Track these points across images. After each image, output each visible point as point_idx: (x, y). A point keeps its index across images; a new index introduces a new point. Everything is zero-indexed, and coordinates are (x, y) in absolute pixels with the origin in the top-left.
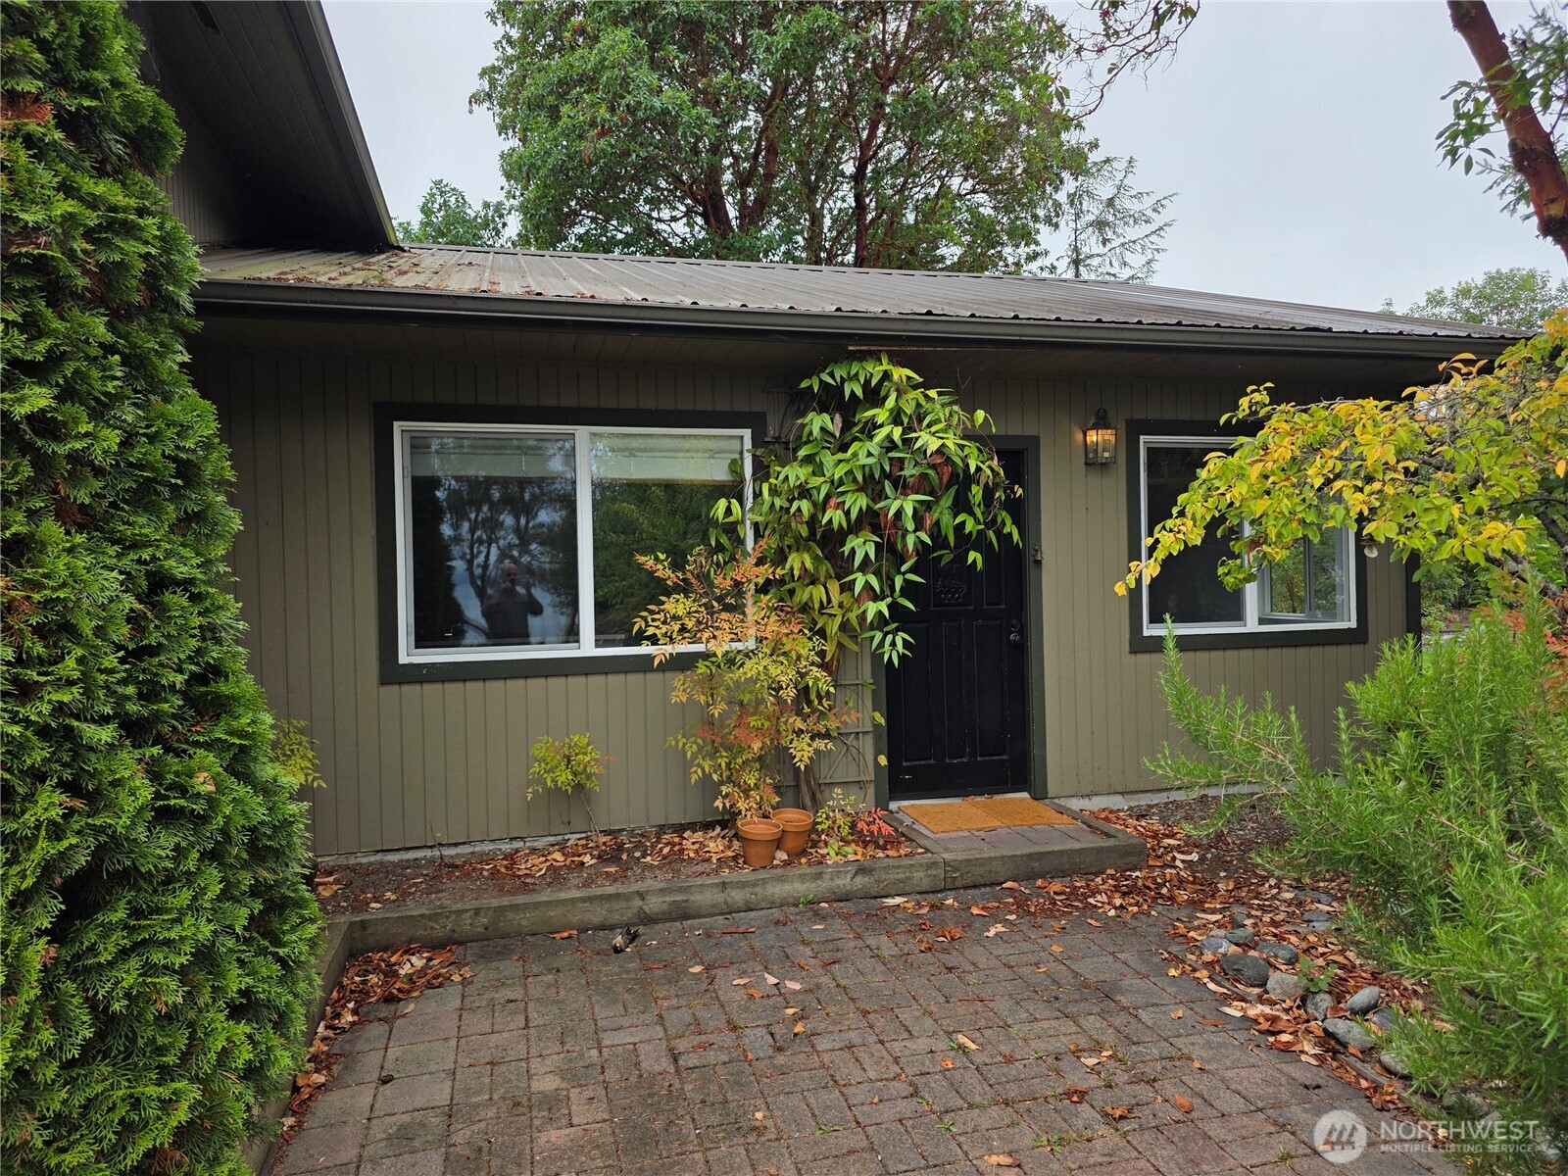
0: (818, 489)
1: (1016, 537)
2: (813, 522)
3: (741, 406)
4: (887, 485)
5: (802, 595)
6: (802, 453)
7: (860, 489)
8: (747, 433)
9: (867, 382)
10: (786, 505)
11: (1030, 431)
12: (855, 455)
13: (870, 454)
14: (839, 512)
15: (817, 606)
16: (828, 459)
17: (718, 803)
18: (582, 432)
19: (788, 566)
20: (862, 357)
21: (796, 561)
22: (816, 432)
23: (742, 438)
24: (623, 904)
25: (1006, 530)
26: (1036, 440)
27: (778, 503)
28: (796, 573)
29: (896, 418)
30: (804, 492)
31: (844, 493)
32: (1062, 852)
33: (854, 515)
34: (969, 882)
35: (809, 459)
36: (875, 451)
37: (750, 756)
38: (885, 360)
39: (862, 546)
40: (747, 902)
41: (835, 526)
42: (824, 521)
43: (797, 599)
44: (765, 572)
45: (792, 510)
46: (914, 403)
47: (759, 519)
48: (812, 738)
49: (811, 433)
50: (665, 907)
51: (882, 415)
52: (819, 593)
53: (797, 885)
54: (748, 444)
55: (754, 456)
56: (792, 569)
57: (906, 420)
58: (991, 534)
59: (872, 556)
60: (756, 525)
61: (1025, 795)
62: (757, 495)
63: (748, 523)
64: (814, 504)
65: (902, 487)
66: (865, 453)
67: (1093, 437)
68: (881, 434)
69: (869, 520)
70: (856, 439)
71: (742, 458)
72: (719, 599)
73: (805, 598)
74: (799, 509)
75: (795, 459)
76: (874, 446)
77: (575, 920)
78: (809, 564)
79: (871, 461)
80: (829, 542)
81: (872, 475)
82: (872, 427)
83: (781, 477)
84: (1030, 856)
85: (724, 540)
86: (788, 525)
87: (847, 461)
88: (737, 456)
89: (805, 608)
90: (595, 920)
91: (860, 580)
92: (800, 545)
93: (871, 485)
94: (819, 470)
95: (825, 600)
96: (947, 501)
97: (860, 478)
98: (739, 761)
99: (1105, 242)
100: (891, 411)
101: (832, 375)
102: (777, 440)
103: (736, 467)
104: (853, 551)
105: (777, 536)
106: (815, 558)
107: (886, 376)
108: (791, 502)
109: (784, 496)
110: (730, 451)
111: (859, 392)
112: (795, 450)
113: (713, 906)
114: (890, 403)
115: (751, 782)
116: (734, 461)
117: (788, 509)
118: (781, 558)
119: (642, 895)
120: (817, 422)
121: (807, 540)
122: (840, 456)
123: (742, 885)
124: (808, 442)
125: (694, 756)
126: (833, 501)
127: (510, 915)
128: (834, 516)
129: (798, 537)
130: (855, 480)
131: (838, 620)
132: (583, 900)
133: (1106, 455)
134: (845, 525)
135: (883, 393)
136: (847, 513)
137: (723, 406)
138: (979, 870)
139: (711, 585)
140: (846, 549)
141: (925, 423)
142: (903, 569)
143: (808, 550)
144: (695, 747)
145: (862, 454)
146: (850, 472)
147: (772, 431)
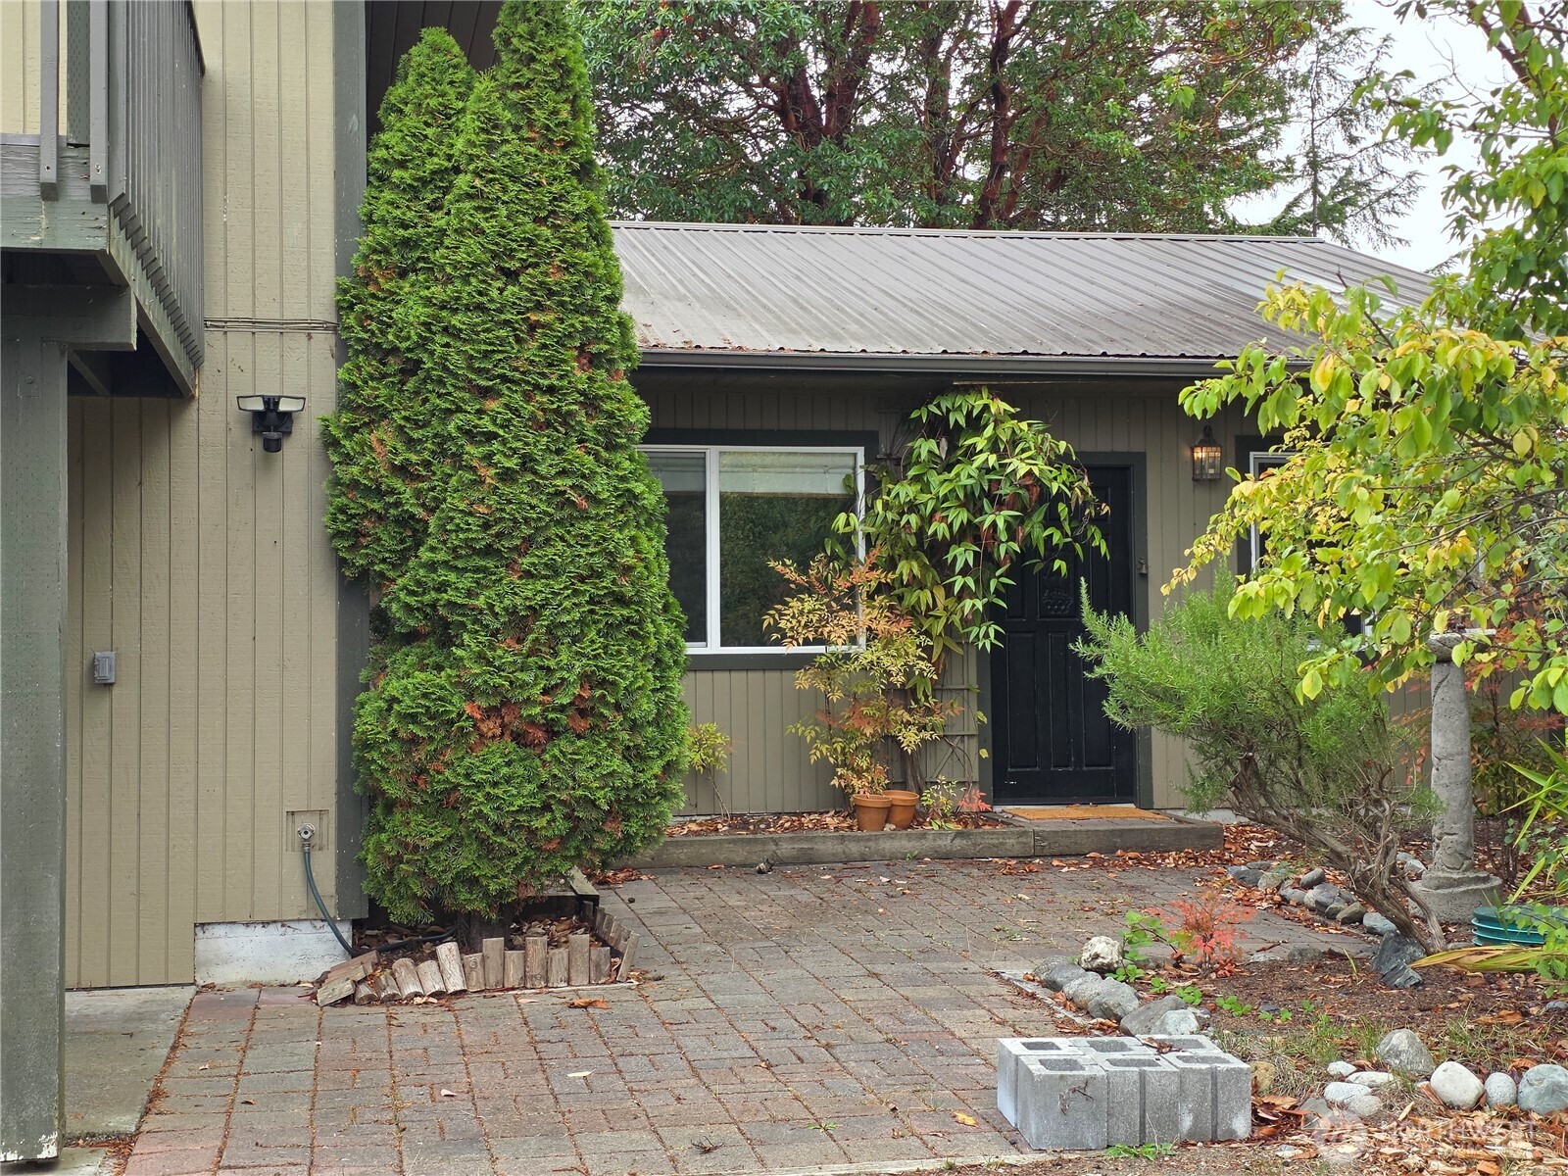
0: (925, 504)
1: (1104, 549)
2: (920, 533)
3: (856, 425)
4: (985, 502)
5: (911, 599)
6: (911, 473)
7: (963, 505)
8: (860, 451)
9: (969, 413)
10: (897, 518)
11: (1136, 447)
12: (958, 475)
13: (970, 476)
14: (943, 525)
15: (923, 608)
16: (934, 478)
17: (835, 782)
18: (712, 452)
19: (898, 572)
20: (965, 390)
21: (906, 568)
22: (924, 455)
23: (855, 455)
24: (759, 847)
25: (1095, 543)
26: (1142, 456)
27: (890, 516)
28: (905, 578)
29: (994, 445)
30: (913, 507)
31: (948, 508)
32: (1142, 831)
33: (956, 527)
34: (1056, 851)
35: (917, 479)
36: (975, 474)
37: (863, 742)
38: (985, 395)
39: (963, 555)
40: (862, 854)
41: (940, 537)
42: (930, 532)
43: (906, 603)
44: (878, 576)
45: (902, 523)
46: (1010, 432)
47: (871, 530)
48: (919, 730)
49: (919, 455)
50: (795, 852)
51: (980, 442)
52: (925, 597)
53: (904, 843)
54: (861, 461)
55: (867, 472)
56: (901, 574)
57: (1002, 447)
58: (1078, 546)
59: (971, 563)
60: (868, 536)
61: (1132, 805)
62: (869, 508)
63: (860, 534)
64: (922, 518)
65: (1000, 504)
66: (966, 474)
67: (1200, 454)
68: (979, 460)
69: (969, 532)
70: (959, 462)
71: (855, 473)
72: (837, 600)
73: (913, 600)
74: (908, 522)
75: (905, 478)
76: (972, 469)
77: (722, 858)
78: (916, 571)
79: (970, 482)
80: (935, 551)
81: (973, 493)
82: (971, 453)
83: (893, 494)
84: (1113, 831)
85: (838, 549)
86: (898, 536)
87: (951, 481)
88: (850, 471)
89: (913, 611)
90: (738, 859)
91: (959, 581)
92: (909, 554)
93: (972, 501)
94: (926, 488)
95: (931, 602)
96: (1038, 517)
97: (961, 496)
98: (853, 746)
99: (1353, 140)
100: (989, 439)
101: (938, 406)
102: (889, 456)
103: (849, 481)
104: (955, 558)
105: (888, 546)
106: (922, 566)
107: (986, 407)
108: (901, 514)
109: (895, 510)
110: (845, 467)
111: (962, 422)
112: (906, 469)
113: (834, 855)
114: (988, 432)
115: (864, 765)
116: (848, 477)
117: (898, 522)
118: (891, 564)
119: (776, 842)
120: (925, 447)
121: (915, 549)
122: (946, 476)
123: (858, 840)
124: (918, 463)
125: (813, 740)
126: (938, 516)
127: (672, 849)
128: (939, 528)
129: (907, 547)
130: (957, 496)
131: (943, 621)
132: (729, 842)
133: (1211, 471)
134: (948, 536)
135: (982, 422)
136: (950, 526)
137: (838, 425)
138: (1067, 842)
139: (830, 588)
140: (950, 557)
141: (1018, 450)
142: (998, 573)
143: (917, 559)
144: (813, 734)
145: (963, 476)
146: (953, 491)
147: (883, 448)
